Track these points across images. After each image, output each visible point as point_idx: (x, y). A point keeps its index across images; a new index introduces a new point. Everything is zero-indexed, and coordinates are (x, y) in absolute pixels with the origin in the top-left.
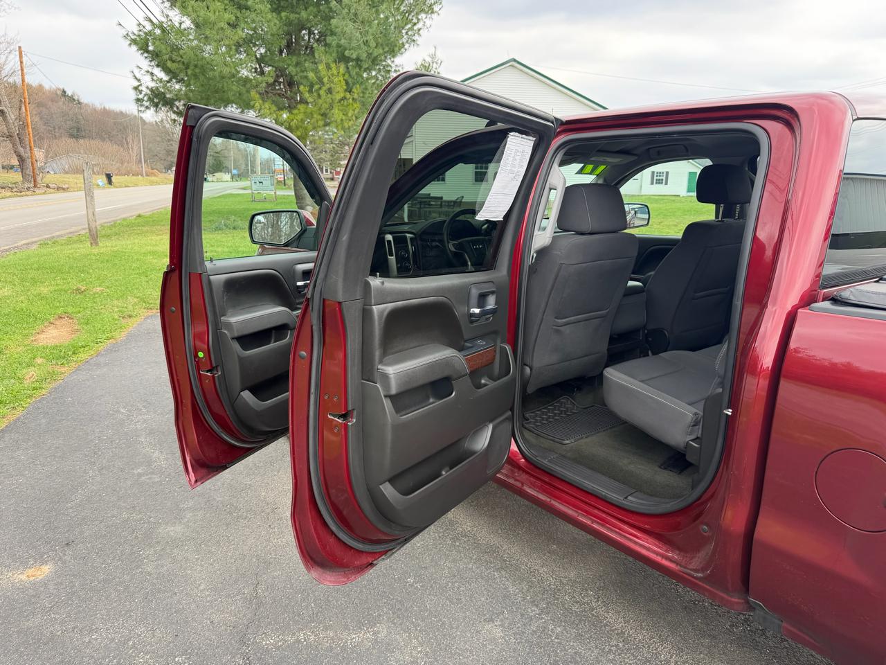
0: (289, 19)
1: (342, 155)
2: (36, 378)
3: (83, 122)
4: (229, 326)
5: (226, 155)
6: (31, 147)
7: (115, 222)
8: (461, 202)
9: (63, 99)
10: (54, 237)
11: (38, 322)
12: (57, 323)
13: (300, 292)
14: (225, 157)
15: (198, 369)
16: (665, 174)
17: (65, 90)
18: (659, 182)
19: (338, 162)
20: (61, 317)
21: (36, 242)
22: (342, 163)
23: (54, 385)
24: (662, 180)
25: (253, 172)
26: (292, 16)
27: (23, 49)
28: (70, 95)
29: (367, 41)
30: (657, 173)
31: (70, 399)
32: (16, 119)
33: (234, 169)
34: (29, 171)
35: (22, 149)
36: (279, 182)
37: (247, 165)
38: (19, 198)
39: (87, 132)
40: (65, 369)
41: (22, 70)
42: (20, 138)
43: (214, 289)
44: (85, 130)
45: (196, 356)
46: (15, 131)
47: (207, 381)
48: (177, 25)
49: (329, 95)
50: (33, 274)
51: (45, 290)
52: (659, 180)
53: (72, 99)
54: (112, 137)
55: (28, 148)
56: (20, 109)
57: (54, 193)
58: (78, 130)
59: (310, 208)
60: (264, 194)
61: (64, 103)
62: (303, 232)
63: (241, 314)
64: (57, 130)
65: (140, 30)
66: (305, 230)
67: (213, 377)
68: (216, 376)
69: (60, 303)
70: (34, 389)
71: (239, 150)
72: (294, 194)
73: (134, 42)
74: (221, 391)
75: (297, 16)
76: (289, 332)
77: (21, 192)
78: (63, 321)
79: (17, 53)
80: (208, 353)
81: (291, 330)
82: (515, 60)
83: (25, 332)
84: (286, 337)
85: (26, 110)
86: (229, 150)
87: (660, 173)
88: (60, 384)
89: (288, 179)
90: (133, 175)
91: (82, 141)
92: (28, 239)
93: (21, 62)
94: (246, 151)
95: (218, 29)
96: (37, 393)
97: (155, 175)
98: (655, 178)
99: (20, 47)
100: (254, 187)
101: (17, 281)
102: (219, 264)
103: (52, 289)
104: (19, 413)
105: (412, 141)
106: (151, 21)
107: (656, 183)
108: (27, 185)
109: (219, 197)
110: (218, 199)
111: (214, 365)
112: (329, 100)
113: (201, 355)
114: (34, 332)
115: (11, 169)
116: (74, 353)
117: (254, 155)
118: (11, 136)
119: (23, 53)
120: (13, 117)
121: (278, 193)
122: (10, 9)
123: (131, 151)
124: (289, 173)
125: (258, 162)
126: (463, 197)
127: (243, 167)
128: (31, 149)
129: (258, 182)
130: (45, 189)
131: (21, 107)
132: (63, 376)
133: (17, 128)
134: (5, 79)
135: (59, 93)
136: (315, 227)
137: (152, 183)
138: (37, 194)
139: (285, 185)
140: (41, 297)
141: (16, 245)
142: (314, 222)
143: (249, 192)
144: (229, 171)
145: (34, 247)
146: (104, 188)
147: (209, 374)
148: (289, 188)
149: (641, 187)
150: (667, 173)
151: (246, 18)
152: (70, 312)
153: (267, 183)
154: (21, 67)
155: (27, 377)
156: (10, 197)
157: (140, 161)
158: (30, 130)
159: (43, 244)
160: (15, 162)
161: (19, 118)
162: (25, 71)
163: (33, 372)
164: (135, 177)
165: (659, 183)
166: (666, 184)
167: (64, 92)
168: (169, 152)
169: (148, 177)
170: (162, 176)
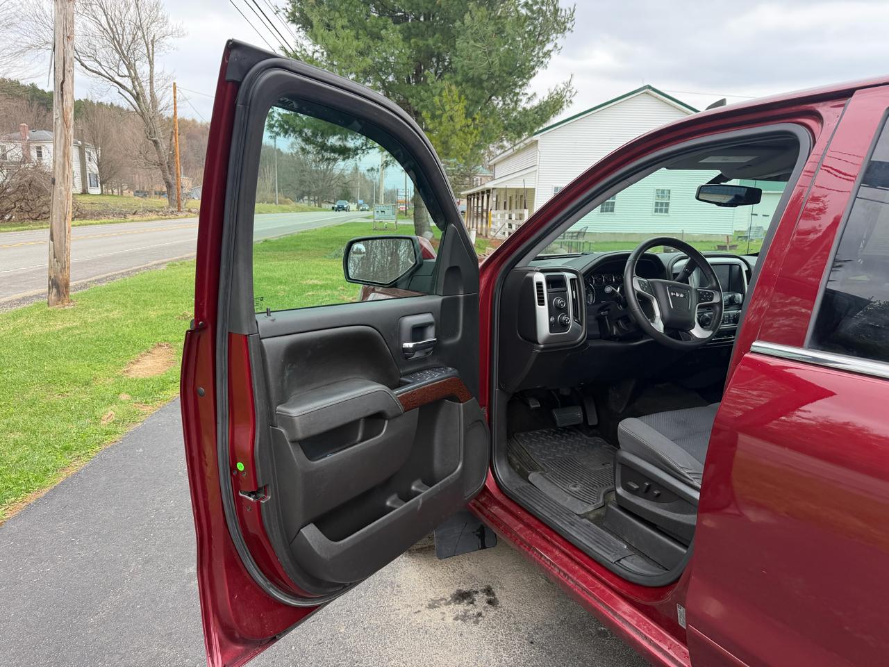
0: (418, 45)
1: (463, 186)
2: (114, 418)
4: (288, 421)
5: (354, 185)
6: (177, 174)
8: (585, 233)
10: (183, 259)
11: (136, 350)
12: (156, 351)
13: (407, 358)
14: (352, 188)
15: (237, 488)
19: (458, 193)
20: (161, 346)
21: (165, 263)
22: (462, 193)
23: (132, 428)
25: (377, 202)
26: (421, 43)
27: (177, 85)
29: (493, 62)
31: (141, 450)
32: (167, 149)
33: (360, 199)
34: (175, 197)
35: (170, 176)
36: (401, 212)
37: (372, 196)
38: (162, 221)
40: (148, 409)
41: (175, 104)
42: (169, 166)
43: (269, 360)
45: (234, 468)
46: (166, 159)
47: (248, 510)
48: (310, 54)
49: (451, 122)
50: (147, 296)
51: (153, 315)
55: (175, 175)
56: (171, 140)
59: (428, 234)
60: (386, 222)
62: (417, 267)
63: (311, 401)
66: (421, 265)
67: (259, 503)
68: (262, 502)
69: (164, 329)
70: (108, 433)
71: (366, 181)
72: (413, 223)
74: (270, 525)
75: (425, 42)
76: (386, 422)
77: (165, 216)
78: (161, 350)
79: (172, 88)
80: (251, 466)
81: (389, 420)
82: (649, 87)
83: (119, 361)
84: (382, 431)
85: (176, 141)
86: (356, 182)
88: (138, 428)
89: (409, 209)
90: (268, 203)
92: (158, 259)
93: (175, 97)
94: (373, 182)
95: (346, 57)
96: (109, 438)
97: (288, 204)
99: (174, 84)
100: (377, 216)
101: (130, 303)
102: (280, 318)
103: (160, 313)
104: (81, 464)
105: (536, 171)
106: (286, 51)
108: (172, 209)
109: (344, 225)
110: (343, 228)
111: (261, 485)
112: (450, 128)
113: (240, 466)
114: (128, 362)
115: (162, 195)
116: (162, 389)
117: (379, 187)
118: (161, 164)
119: (177, 89)
120: (165, 147)
121: (399, 222)
122: (169, 49)
123: (266, 181)
124: (411, 203)
125: (382, 192)
126: (587, 227)
127: (369, 196)
128: (177, 176)
129: (380, 212)
130: (187, 213)
131: (172, 137)
132: (143, 418)
133: (167, 157)
134: (161, 113)
136: (434, 260)
137: (284, 211)
138: (178, 218)
139: (406, 215)
140: (147, 322)
141: (147, 265)
142: (434, 253)
143: (371, 221)
144: (355, 201)
145: (163, 267)
147: (251, 499)
148: (410, 218)
151: (378, 47)
152: (170, 340)
153: (389, 212)
154: (175, 101)
155: (106, 416)
156: (155, 220)
157: (274, 190)
158: (178, 159)
159: (172, 265)
160: (165, 189)
161: (170, 147)
162: (177, 105)
163: (112, 412)
164: (268, 205)
168: (302, 182)
169: (281, 205)
170: (293, 204)
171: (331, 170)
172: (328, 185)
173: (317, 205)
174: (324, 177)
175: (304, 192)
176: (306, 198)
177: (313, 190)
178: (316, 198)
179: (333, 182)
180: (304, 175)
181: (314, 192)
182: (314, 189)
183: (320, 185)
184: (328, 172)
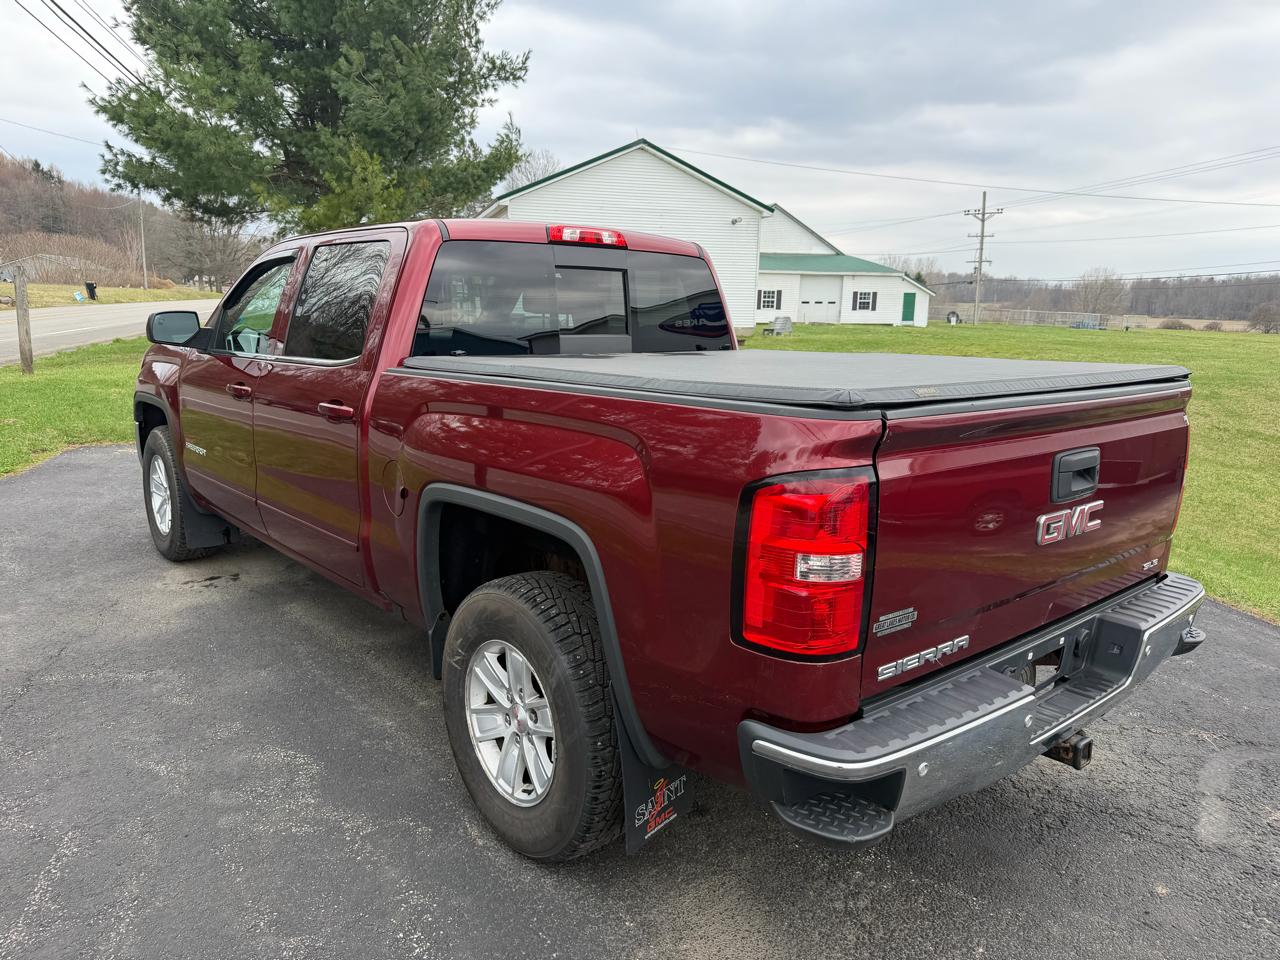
3: (62, 210)
7: (79, 348)
9: (34, 174)
16: (871, 296)
17: (40, 162)
18: (864, 306)
24: (868, 303)
28: (45, 170)
30: (861, 294)
39: (68, 223)
44: (65, 222)
52: (864, 303)
53: (48, 176)
54: (106, 231)
57: (6, 309)
58: (56, 219)
61: (36, 181)
64: (22, 220)
65: (113, 95)
73: (103, 109)
82: (644, 141)
87: (865, 294)
90: (131, 286)
91: (56, 237)
97: (164, 287)
98: (859, 301)
107: (860, 308)
123: (129, 253)
135: (29, 166)
137: (158, 298)
146: (82, 303)
149: (840, 313)
150: (875, 294)
157: (141, 267)
164: (132, 290)
165: (864, 308)
166: (874, 309)
167: (37, 165)
168: (189, 254)
169: (152, 290)
170: (177, 287)
171: (236, 236)
172: (231, 258)
173: (214, 288)
174: (224, 246)
175: (191, 269)
176: (197, 278)
177: (206, 266)
178: (213, 279)
179: (239, 254)
180: (190, 244)
181: (208, 269)
182: (208, 264)
183: (218, 258)
184: (230, 240)
